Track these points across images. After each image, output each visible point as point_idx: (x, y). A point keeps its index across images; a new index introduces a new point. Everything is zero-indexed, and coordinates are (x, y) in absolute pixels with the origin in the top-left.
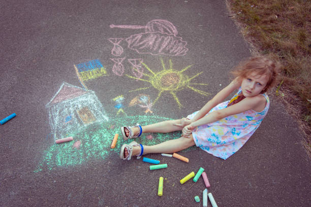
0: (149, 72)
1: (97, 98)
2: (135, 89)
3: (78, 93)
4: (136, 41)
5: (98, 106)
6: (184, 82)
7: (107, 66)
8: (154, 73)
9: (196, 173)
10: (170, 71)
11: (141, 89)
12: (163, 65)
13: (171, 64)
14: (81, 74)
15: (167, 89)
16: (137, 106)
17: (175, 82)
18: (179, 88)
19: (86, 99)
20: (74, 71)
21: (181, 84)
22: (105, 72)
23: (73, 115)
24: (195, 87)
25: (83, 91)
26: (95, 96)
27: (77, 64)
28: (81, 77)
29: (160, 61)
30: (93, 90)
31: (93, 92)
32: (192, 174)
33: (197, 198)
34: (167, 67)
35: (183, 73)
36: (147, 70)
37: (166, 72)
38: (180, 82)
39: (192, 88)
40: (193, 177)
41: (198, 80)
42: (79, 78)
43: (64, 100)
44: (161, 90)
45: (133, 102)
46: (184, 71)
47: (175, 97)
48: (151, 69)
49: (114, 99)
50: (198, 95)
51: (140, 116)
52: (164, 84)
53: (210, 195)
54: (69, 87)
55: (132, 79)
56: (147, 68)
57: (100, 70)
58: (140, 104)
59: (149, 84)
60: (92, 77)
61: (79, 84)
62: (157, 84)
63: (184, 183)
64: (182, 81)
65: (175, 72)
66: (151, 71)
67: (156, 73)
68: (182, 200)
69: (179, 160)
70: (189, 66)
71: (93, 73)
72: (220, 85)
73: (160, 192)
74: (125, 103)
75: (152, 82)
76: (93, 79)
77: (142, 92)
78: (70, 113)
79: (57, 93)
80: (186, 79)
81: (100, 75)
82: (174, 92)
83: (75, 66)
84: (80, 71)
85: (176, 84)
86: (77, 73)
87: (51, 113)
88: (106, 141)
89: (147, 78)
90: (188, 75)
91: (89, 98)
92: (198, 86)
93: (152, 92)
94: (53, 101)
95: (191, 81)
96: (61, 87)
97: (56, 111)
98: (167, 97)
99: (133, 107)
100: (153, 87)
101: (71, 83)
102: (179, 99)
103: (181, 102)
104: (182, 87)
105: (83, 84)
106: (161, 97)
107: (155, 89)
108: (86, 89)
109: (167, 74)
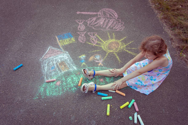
1: (69, 56)
2: (92, 51)
3: (58, 52)
4: (93, 21)
5: (70, 60)
6: (122, 47)
7: (75, 37)
9: (130, 103)
10: (114, 40)
11: (96, 51)
12: (109, 37)
13: (114, 36)
15: (111, 51)
16: (94, 61)
17: (117, 47)
18: (119, 51)
19: (63, 57)
20: (56, 39)
21: (120, 48)
22: (74, 41)
23: (55, 66)
24: (129, 50)
25: (61, 52)
26: (68, 55)
27: (57, 35)
28: (60, 43)
29: (107, 34)
30: (67, 51)
31: (67, 52)
32: (128, 103)
33: (131, 118)
34: (112, 38)
36: (99, 39)
37: (111, 41)
38: (119, 47)
39: (127, 51)
40: (128, 105)
41: (131, 46)
42: (59, 44)
43: (50, 57)
44: (108, 52)
45: (91, 59)
47: (116, 56)
48: (102, 39)
49: (80, 57)
50: (131, 55)
51: (95, 67)
52: (109, 48)
53: (139, 116)
54: (53, 49)
55: (90, 45)
56: (100, 38)
57: (71, 39)
59: (101, 48)
60: (67, 43)
61: (59, 48)
62: (106, 48)
63: (122, 109)
65: (116, 41)
66: (102, 40)
67: (105, 42)
68: (121, 118)
69: (119, 94)
70: (125, 37)
71: (67, 41)
73: (108, 113)
74: (86, 59)
75: (103, 47)
76: (67, 45)
77: (96, 53)
78: (54, 65)
79: (46, 53)
80: (123, 45)
81: (71, 42)
82: (116, 53)
83: (56, 36)
84: (59, 40)
85: (117, 48)
87: (43, 65)
88: (75, 82)
89: (99, 44)
90: (124, 43)
91: (65, 56)
93: (103, 53)
94: (44, 58)
95: (126, 47)
96: (49, 49)
97: (46, 63)
98: (111, 56)
99: (91, 62)
100: (103, 50)
101: (54, 47)
102: (119, 57)
103: (120, 59)
104: (121, 50)
105: (61, 48)
106: (108, 56)
107: (104, 51)
108: (63, 51)
109: (112, 42)
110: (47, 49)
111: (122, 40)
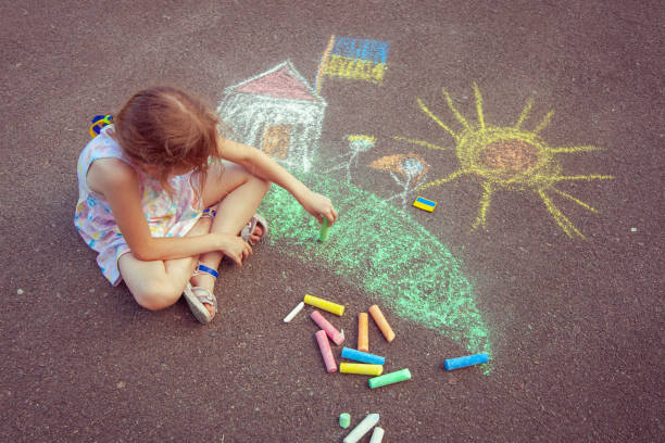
0: (475, 118)
1: (321, 118)
2: (412, 137)
3: (297, 92)
5: (312, 134)
6: (538, 176)
7: (394, 64)
8: (483, 124)
9: (387, 370)
10: (529, 138)
11: (423, 143)
12: (522, 118)
13: (545, 123)
14: (331, 59)
15: (481, 172)
16: (386, 175)
17: (517, 167)
18: (513, 184)
19: (300, 112)
20: (323, 47)
21: (527, 177)
22: (379, 76)
23: (256, 128)
24: (557, 200)
25: (308, 93)
26: (322, 113)
27: (337, 40)
28: (324, 68)
29: (524, 104)
30: (326, 100)
31: (325, 104)
33: (346, 418)
34: (528, 126)
35: (556, 155)
36: (475, 108)
37: (514, 134)
38: (529, 171)
39: (547, 201)
41: (581, 189)
42: (322, 64)
43: (261, 93)
44: (467, 168)
45: (384, 163)
46: (563, 153)
47: (486, 196)
48: (484, 113)
49: (351, 138)
50: (550, 221)
51: (373, 196)
52: (483, 158)
53: (379, 433)
54: (291, 73)
55: (424, 114)
56: (479, 107)
57: (373, 67)
58: (395, 173)
59: (453, 142)
60: (348, 74)
61: (311, 78)
62: (471, 150)
63: (346, 374)
64: (536, 172)
65: (538, 145)
66: (481, 120)
67: (487, 127)
70: (589, 148)
71: (354, 67)
72: (633, 230)
74: (366, 156)
75: (463, 141)
76: (344, 79)
77: (421, 152)
78: (252, 121)
79: (262, 75)
80: (552, 172)
81: (365, 76)
82: (494, 185)
83: (333, 37)
84: (334, 51)
85: (515, 172)
86: (326, 54)
87: (224, 106)
89: (459, 128)
90: (564, 167)
91: (308, 112)
92: (567, 201)
93: (444, 161)
94: (243, 86)
95: (559, 185)
96: (277, 67)
97: (234, 107)
98: (469, 189)
99: (376, 172)
100: (454, 152)
101: (298, 68)
102: (492, 207)
103: (489, 216)
104: (526, 186)
105: (318, 81)
106: (452, 182)
107: (455, 160)
108: (316, 93)
109: (515, 140)
110: (272, 67)
111: (566, 150)
